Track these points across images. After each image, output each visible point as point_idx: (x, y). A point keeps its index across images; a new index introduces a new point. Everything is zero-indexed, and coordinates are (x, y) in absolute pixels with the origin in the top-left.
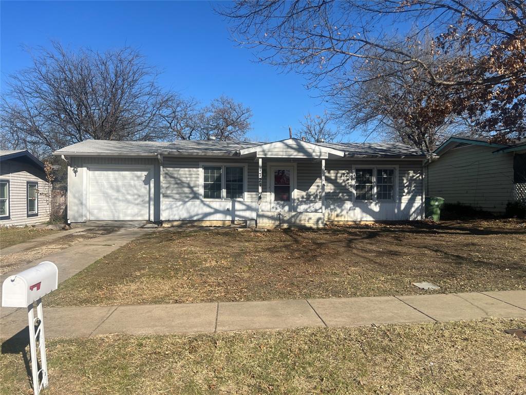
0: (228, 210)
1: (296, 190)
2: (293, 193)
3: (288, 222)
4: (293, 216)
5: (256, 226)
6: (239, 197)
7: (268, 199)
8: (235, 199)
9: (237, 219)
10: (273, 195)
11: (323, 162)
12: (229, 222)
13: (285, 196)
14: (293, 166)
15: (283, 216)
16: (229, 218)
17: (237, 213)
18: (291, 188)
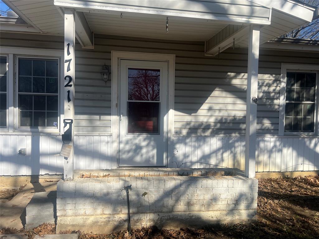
0: (22, 153)
1: (172, 112)
2: (165, 118)
3: (154, 208)
4: (168, 194)
5: (56, 221)
6: (50, 124)
7: (114, 130)
8: (40, 129)
9: (42, 172)
10: (125, 121)
11: (256, 35)
12: (25, 178)
13: (151, 124)
14: (168, 62)
15: (138, 195)
16: (25, 171)
17: (44, 160)
18: (162, 107)
